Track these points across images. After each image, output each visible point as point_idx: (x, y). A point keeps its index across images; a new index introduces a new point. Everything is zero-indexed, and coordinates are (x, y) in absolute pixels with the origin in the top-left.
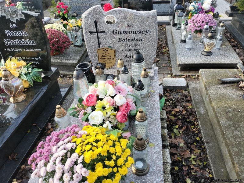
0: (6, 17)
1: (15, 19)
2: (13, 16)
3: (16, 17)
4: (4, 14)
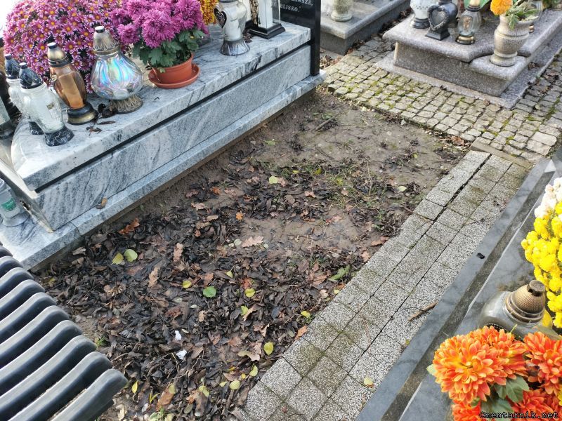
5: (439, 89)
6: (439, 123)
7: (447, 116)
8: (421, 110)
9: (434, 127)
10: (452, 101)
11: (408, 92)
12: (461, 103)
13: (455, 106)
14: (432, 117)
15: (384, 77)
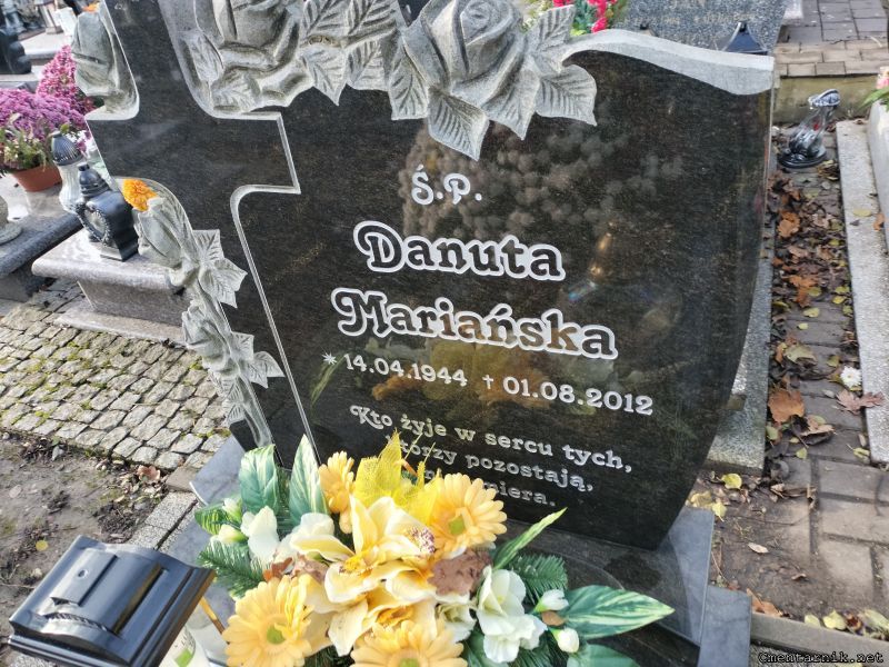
0: (394, 104)
1: (478, 128)
2: (462, 94)
3: (492, 102)
4: (373, 79)
5: (161, 347)
6: (128, 436)
7: (152, 412)
8: (105, 410)
9: (111, 451)
10: (176, 372)
11: (95, 371)
12: (192, 371)
13: (176, 384)
14: (120, 424)
15: (65, 345)
